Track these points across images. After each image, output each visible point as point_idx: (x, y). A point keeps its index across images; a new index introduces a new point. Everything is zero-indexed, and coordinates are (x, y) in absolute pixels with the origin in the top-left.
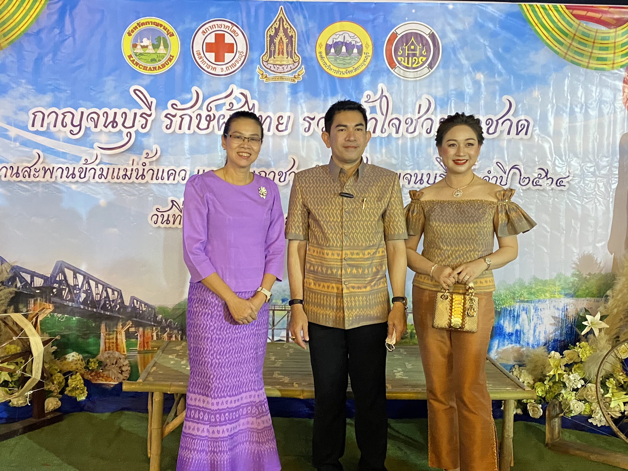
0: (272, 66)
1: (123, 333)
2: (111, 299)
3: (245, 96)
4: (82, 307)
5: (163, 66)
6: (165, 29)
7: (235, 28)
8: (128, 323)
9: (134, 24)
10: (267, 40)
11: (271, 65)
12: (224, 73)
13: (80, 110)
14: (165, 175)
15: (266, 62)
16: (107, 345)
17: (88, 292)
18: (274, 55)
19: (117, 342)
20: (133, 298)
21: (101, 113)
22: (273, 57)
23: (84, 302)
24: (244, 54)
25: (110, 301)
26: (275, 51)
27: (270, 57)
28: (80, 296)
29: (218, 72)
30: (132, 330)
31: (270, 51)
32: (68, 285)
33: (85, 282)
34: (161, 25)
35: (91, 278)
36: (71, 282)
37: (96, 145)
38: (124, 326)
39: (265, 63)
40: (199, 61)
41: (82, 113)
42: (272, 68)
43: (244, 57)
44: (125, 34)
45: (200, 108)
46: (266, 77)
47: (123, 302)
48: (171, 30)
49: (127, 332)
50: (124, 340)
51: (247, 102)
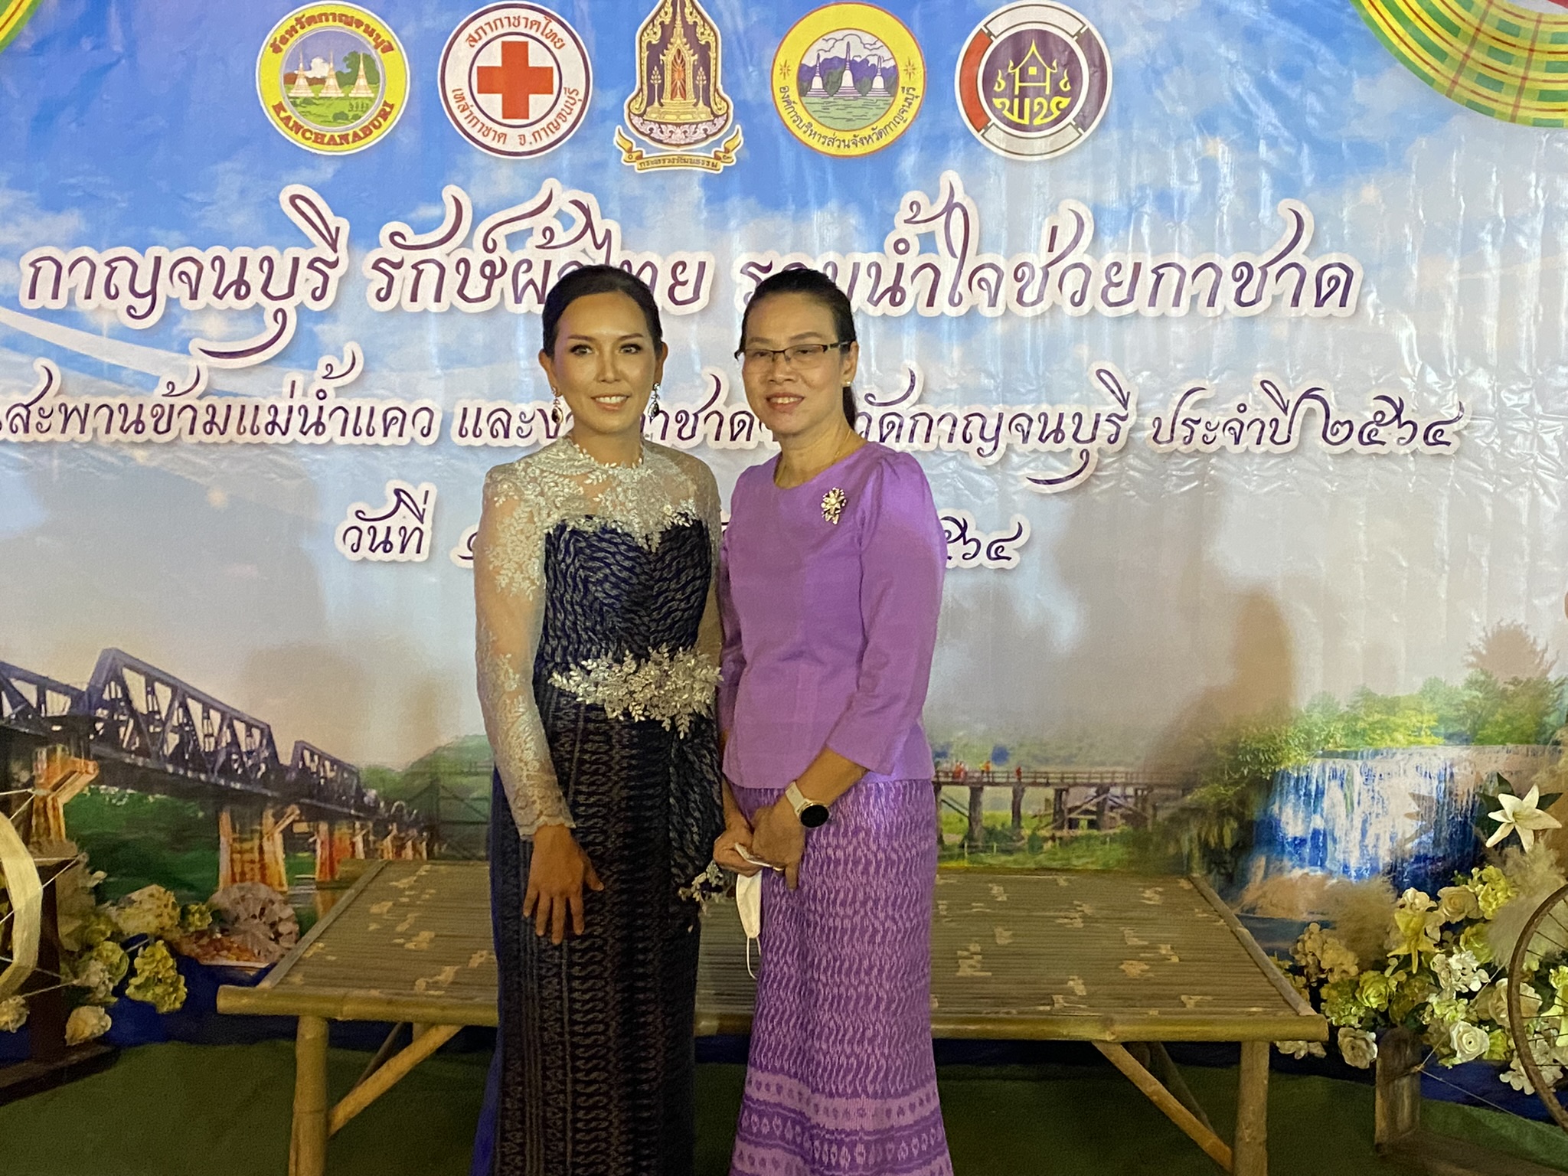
0: (655, 127)
1: (278, 838)
2: (244, 749)
3: (586, 212)
4: (170, 769)
5: (367, 131)
6: (370, 32)
7: (554, 26)
8: (289, 810)
9: (287, 21)
10: (641, 56)
11: (652, 125)
12: (526, 148)
13: (153, 251)
14: (378, 422)
15: (641, 115)
16: (237, 869)
17: (186, 731)
18: (660, 97)
19: (262, 859)
20: (301, 747)
21: (205, 258)
22: (656, 104)
23: (177, 757)
24: (581, 96)
25: (240, 753)
26: (662, 86)
27: (650, 103)
28: (164, 741)
29: (513, 145)
30: (301, 828)
31: (651, 87)
32: (133, 713)
33: (176, 704)
34: (359, 24)
35: (192, 693)
36: (141, 704)
37: (194, 345)
38: (278, 817)
39: (637, 121)
40: (460, 117)
41: (158, 260)
42: (656, 134)
43: (579, 104)
44: (265, 48)
45: (467, 243)
46: (640, 157)
47: (274, 755)
48: (385, 36)
49: (288, 833)
50: (281, 855)
51: (589, 225)
